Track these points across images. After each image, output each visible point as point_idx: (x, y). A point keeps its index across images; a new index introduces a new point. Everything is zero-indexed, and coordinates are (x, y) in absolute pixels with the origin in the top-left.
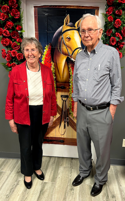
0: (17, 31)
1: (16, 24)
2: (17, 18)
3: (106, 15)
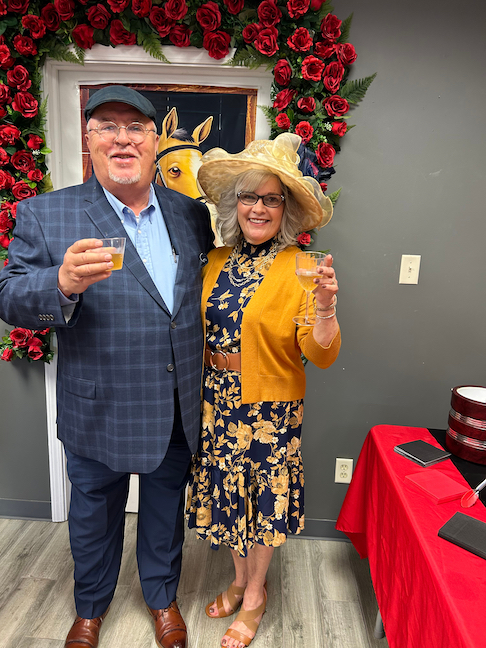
0: (30, 150)
1: (26, 132)
2: (29, 116)
3: (272, 111)
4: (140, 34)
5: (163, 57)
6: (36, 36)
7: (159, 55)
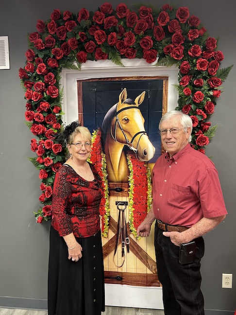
0: (54, 114)
1: (53, 105)
2: (54, 97)
3: (180, 87)
4: (110, 54)
5: (122, 64)
6: (58, 58)
7: (120, 63)
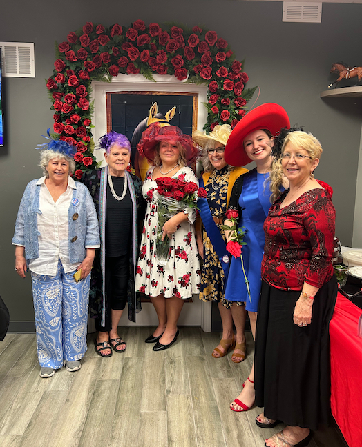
0: (85, 126)
2: (85, 109)
3: (209, 105)
4: (142, 69)
5: (153, 79)
6: (90, 70)
7: (150, 77)
